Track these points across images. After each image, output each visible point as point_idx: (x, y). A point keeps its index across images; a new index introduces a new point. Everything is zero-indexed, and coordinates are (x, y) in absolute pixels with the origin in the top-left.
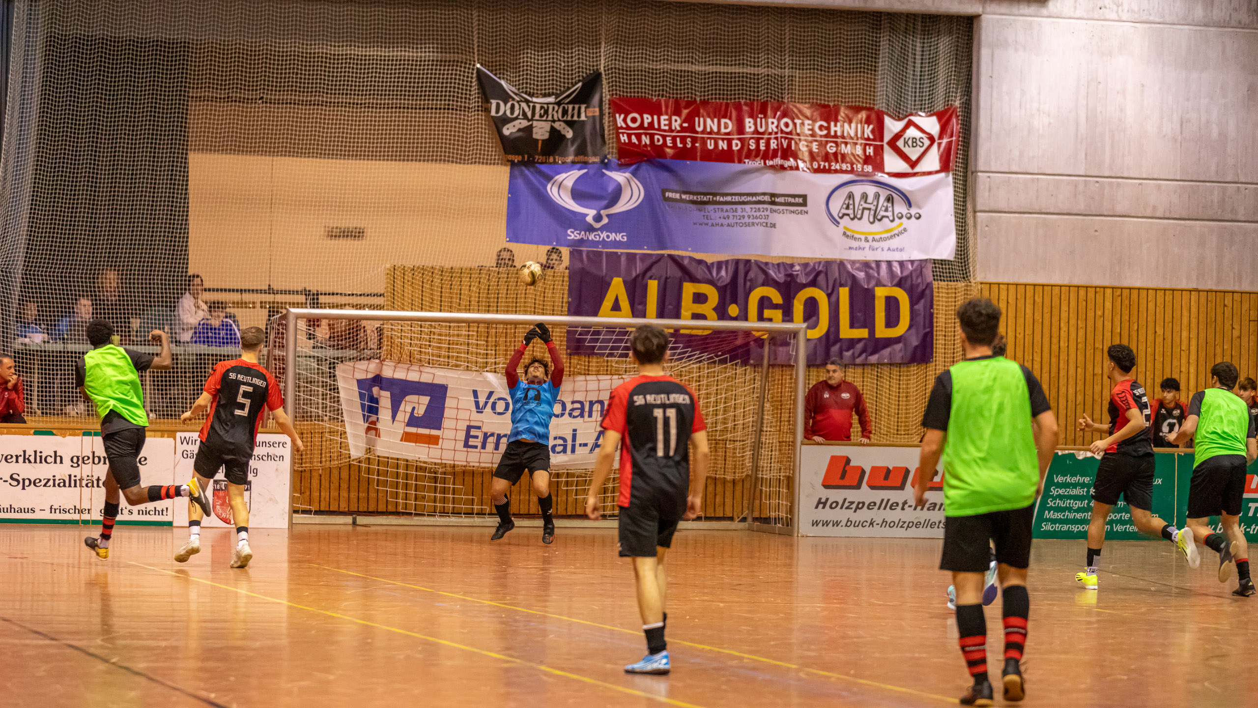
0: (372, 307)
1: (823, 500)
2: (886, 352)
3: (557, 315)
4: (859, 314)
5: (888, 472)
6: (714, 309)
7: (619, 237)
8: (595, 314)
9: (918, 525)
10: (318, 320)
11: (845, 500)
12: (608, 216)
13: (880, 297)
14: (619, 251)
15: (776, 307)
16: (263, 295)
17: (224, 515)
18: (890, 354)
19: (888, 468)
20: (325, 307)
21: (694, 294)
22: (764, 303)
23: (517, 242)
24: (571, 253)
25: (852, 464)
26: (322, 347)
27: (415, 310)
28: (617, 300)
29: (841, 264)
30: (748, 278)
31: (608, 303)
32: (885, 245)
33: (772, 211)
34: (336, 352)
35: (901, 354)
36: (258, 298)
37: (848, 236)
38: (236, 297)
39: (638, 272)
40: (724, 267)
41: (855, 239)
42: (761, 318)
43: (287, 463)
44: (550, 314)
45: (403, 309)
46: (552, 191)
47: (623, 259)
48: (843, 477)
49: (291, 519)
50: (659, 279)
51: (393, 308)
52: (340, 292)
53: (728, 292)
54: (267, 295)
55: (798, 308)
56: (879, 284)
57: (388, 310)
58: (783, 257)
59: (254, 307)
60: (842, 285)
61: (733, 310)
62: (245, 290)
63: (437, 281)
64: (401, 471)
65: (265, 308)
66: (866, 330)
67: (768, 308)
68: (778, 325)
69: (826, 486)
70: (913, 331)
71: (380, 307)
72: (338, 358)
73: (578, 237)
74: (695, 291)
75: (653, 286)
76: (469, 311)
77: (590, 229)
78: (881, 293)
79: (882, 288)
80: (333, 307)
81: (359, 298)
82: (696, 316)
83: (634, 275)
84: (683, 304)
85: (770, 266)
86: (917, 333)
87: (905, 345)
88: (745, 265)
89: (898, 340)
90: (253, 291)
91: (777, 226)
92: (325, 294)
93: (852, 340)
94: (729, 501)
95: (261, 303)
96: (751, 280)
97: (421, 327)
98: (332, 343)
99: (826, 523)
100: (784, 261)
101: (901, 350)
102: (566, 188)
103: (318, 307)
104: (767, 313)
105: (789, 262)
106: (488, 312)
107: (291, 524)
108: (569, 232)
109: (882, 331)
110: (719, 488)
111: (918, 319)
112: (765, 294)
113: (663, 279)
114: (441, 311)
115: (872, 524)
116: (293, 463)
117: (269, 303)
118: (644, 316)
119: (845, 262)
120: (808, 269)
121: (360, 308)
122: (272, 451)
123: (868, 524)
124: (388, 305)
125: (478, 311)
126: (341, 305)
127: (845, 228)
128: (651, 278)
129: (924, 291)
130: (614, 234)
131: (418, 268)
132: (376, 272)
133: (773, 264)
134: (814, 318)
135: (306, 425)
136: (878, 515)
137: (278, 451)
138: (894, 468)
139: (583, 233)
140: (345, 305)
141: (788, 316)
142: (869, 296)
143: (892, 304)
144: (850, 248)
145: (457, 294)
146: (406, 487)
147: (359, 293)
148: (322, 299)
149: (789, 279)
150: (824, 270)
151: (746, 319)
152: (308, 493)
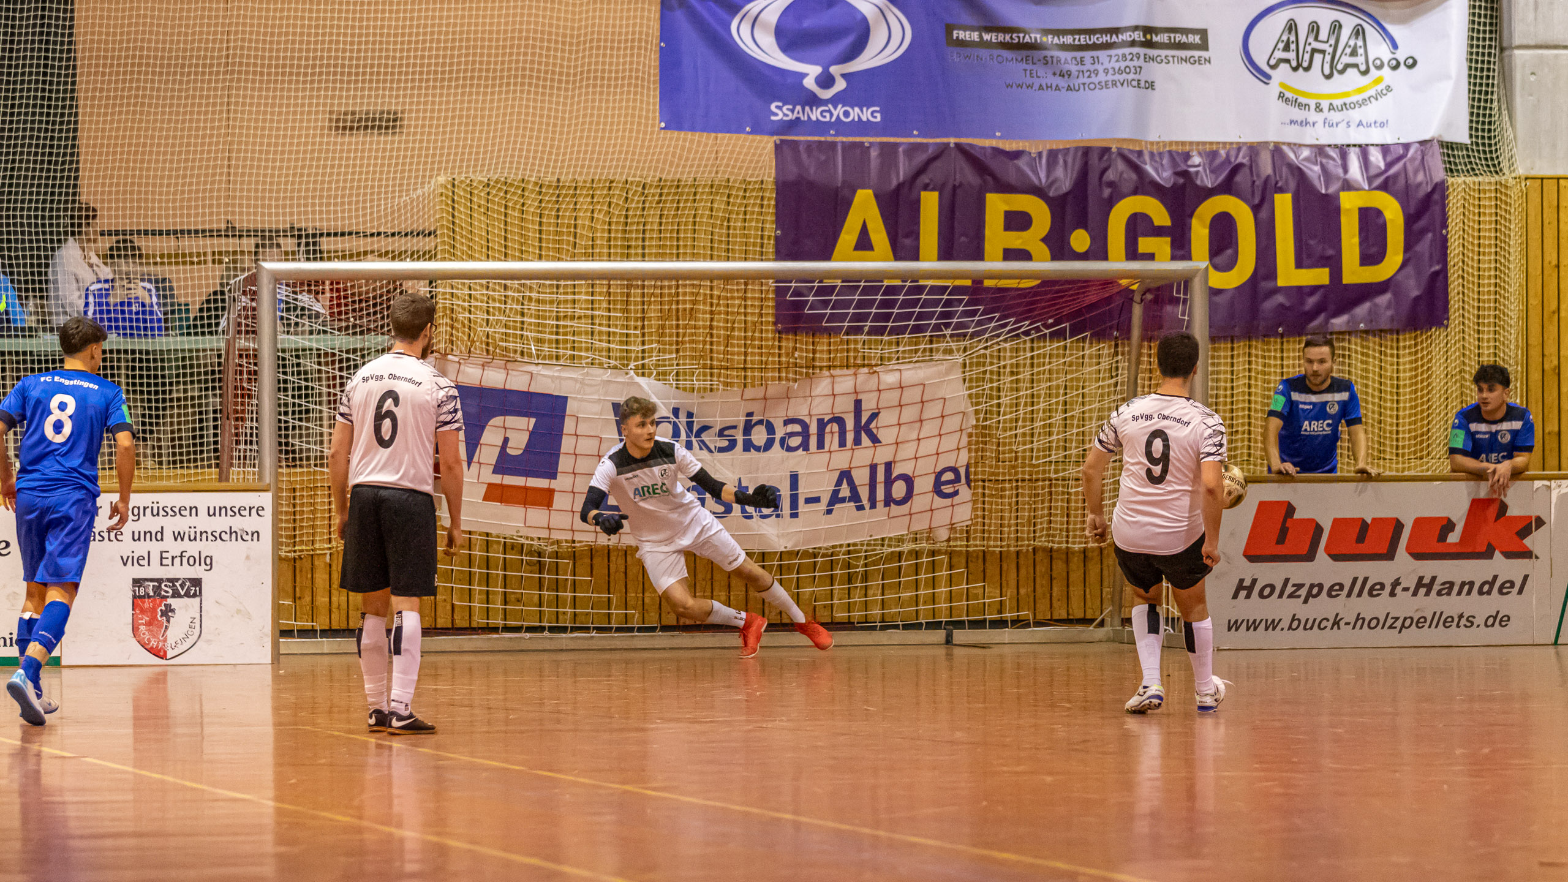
0: (415, 256)
1: (1247, 583)
2: (1362, 310)
3: (754, 260)
4: (1312, 242)
5: (1363, 528)
6: (1043, 240)
7: (866, 115)
8: (826, 255)
9: (1420, 623)
10: (317, 283)
11: (1287, 581)
12: (844, 76)
13: (1348, 210)
14: (866, 140)
15: (1159, 232)
16: (215, 241)
17: (153, 643)
18: (1370, 312)
19: (1363, 521)
20: (329, 259)
21: (1008, 214)
22: (1138, 225)
23: (680, 128)
24: (778, 148)
25: (1296, 516)
26: (325, 332)
27: (495, 259)
28: (864, 230)
29: (1277, 150)
30: (1105, 178)
31: (848, 237)
32: (1355, 115)
33: (1148, 59)
34: (351, 339)
35: (1389, 313)
36: (208, 245)
37: (1287, 100)
38: (168, 244)
39: (901, 178)
40: (1061, 161)
41: (1300, 105)
42: (1133, 254)
43: (265, 546)
44: (740, 259)
45: (472, 258)
46: (741, 33)
47: (874, 153)
48: (1281, 539)
49: (275, 646)
50: (940, 188)
51: (453, 257)
52: (354, 229)
53: (1069, 210)
54: (223, 240)
55: (1200, 233)
56: (1348, 186)
57: (444, 259)
58: (1171, 143)
59: (199, 263)
60: (1281, 190)
61: (1080, 240)
62: (182, 232)
63: (532, 207)
64: (477, 553)
65: (220, 262)
66: (1327, 270)
67: (1145, 235)
68: (1164, 265)
69: (1252, 557)
70: (1410, 269)
71: (431, 256)
72: (355, 351)
73: (791, 117)
74: (1007, 208)
75: (930, 203)
76: (591, 256)
77: (813, 101)
78: (1350, 202)
79: (1352, 194)
80: (344, 258)
81: (390, 239)
82: (1010, 254)
83: (894, 183)
84: (988, 232)
85: (1147, 157)
86: (1419, 273)
87: (1396, 295)
88: (1101, 158)
89: (1381, 288)
90: (196, 232)
91: (1156, 85)
92: (329, 235)
93: (1300, 288)
94: (1076, 591)
95: (214, 253)
96: (1111, 184)
97: (506, 287)
98: (344, 324)
99: (1253, 625)
100: (1174, 148)
101: (1388, 307)
102: (765, 26)
103: (315, 259)
104: (1145, 244)
105: (1180, 149)
106: (627, 257)
107: (277, 656)
108: (773, 107)
109: (1354, 272)
110: (1059, 566)
111: (1419, 248)
112: (1138, 210)
113: (949, 188)
114: (540, 257)
115: (1336, 623)
116: (277, 544)
117: (227, 252)
118: (914, 255)
119: (1285, 148)
120: (1218, 161)
121: (393, 259)
122: (237, 523)
123: (1330, 624)
124: (443, 251)
125: (609, 257)
126: (358, 254)
127: (1282, 85)
128: (926, 188)
129: (1429, 195)
130: (857, 109)
131: (497, 182)
132: (419, 192)
133: (1152, 154)
134: (1229, 251)
135: (298, 475)
136: (1347, 607)
137: (249, 523)
138: (1374, 520)
139: (798, 108)
140: (365, 253)
141: (1181, 248)
142: (1329, 207)
143: (1370, 220)
144: (1292, 122)
145: (569, 226)
146: (487, 580)
147: (390, 231)
148: (325, 244)
149: (1181, 181)
150: (1245, 161)
151: (1105, 257)
152: (308, 599)
